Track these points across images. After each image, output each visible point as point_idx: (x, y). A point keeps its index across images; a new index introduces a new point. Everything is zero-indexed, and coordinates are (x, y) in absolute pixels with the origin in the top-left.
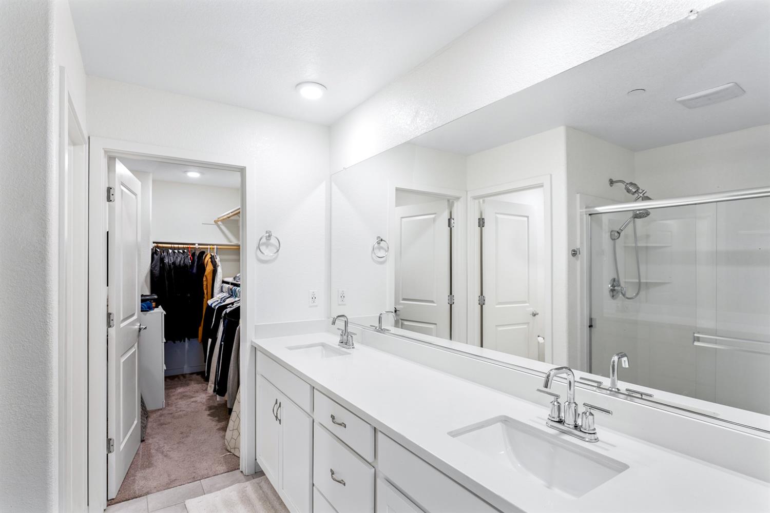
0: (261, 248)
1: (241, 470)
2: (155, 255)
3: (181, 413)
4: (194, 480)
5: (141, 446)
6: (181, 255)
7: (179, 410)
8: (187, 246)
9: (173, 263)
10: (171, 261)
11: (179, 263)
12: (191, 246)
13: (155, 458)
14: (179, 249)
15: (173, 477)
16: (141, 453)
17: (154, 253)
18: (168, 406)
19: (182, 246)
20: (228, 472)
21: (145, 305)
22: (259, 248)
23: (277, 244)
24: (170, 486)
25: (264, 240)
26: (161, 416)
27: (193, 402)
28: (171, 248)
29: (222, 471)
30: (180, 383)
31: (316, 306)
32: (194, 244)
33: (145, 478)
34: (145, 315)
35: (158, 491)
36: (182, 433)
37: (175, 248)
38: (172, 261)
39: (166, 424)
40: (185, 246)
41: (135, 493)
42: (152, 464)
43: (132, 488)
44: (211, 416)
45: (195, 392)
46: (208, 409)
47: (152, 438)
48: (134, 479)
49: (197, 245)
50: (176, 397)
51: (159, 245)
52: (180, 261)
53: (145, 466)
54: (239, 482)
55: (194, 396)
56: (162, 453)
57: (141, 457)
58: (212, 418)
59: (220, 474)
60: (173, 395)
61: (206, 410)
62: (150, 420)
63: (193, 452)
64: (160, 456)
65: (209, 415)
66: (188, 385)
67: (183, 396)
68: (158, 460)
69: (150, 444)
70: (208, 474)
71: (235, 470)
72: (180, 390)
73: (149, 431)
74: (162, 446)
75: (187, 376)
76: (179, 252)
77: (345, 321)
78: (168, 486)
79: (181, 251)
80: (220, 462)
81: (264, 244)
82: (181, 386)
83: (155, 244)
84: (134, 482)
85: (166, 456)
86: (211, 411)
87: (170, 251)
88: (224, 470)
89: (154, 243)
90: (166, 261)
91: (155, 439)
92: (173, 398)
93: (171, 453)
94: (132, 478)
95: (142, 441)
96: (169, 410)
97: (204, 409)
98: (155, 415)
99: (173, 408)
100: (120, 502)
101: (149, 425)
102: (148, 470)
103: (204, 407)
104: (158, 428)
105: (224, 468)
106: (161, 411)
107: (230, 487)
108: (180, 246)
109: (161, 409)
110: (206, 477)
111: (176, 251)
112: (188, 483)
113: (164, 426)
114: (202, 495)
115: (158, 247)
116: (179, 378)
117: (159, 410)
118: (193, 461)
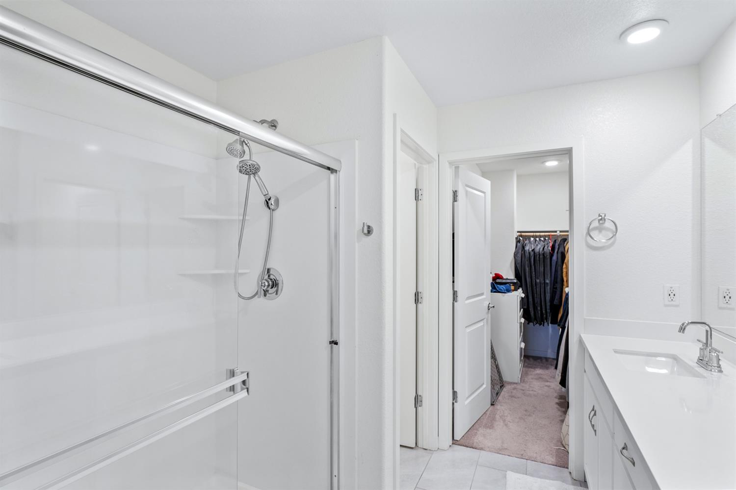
0: (592, 234)
1: (569, 470)
2: (518, 243)
3: (531, 392)
4: (522, 457)
5: (490, 410)
6: (542, 242)
7: (531, 389)
8: (548, 234)
9: (533, 250)
10: (531, 248)
11: (538, 251)
12: (552, 234)
13: (497, 423)
14: (540, 236)
15: (505, 446)
16: (488, 414)
17: (518, 241)
18: (523, 383)
19: (543, 234)
20: (556, 466)
21: (504, 288)
22: (588, 234)
23: (613, 228)
24: (500, 452)
25: (596, 224)
26: (514, 389)
27: (546, 386)
28: (533, 236)
29: (550, 463)
30: (541, 364)
31: (677, 306)
32: (556, 232)
33: (484, 436)
34: (504, 296)
35: (490, 451)
36: (526, 411)
37: (537, 236)
38: (533, 249)
39: (515, 398)
40: (546, 234)
41: (473, 444)
42: (493, 427)
43: (472, 438)
44: (560, 406)
45: (551, 377)
46: (558, 397)
47: (501, 405)
48: (476, 433)
49: (558, 232)
50: (532, 377)
51: (523, 234)
52: (540, 248)
53: (487, 426)
54: (563, 481)
55: (549, 380)
56: (504, 421)
57: (487, 417)
58: (558, 407)
59: (547, 464)
60: (531, 374)
61: (556, 397)
62: (505, 389)
63: (530, 431)
64: (502, 424)
65: (557, 403)
66: (547, 368)
67: (540, 378)
68: (499, 425)
69: (498, 410)
70: (536, 458)
71: (564, 467)
72: (539, 371)
73: (500, 398)
74: (506, 415)
75: (550, 360)
76: (540, 240)
77: (707, 331)
78: (499, 451)
79: (542, 239)
80: (551, 452)
81: (595, 229)
82: (541, 368)
83: (519, 234)
84: (476, 435)
85: (506, 425)
86: (561, 400)
87: (532, 239)
88: (552, 462)
89: (518, 232)
90: (527, 248)
91: (503, 407)
92: (530, 377)
93: (511, 424)
94: (475, 431)
95: (492, 405)
96: (523, 386)
97: (555, 396)
98: (510, 387)
99: (527, 386)
100: (461, 445)
101: (503, 393)
102: (488, 431)
103: (556, 395)
104: (508, 399)
105: (553, 460)
106: (515, 385)
107: (551, 481)
108: (541, 234)
109: (516, 383)
110: (533, 459)
111: (538, 239)
112: (516, 457)
113: (513, 398)
114: (523, 474)
115: (521, 236)
116: (541, 360)
117: (514, 383)
118: (527, 440)
